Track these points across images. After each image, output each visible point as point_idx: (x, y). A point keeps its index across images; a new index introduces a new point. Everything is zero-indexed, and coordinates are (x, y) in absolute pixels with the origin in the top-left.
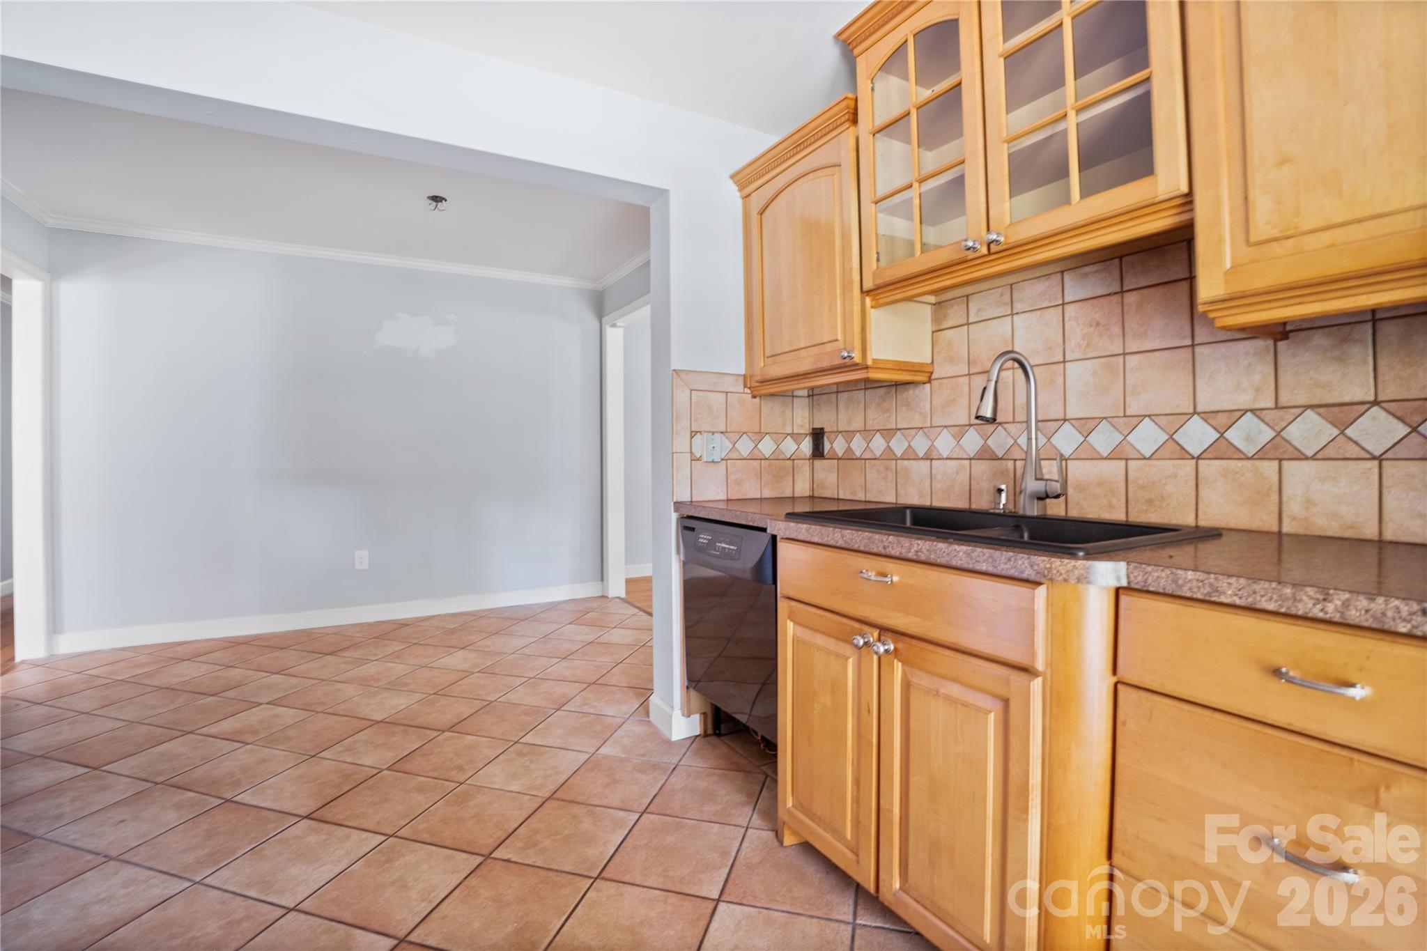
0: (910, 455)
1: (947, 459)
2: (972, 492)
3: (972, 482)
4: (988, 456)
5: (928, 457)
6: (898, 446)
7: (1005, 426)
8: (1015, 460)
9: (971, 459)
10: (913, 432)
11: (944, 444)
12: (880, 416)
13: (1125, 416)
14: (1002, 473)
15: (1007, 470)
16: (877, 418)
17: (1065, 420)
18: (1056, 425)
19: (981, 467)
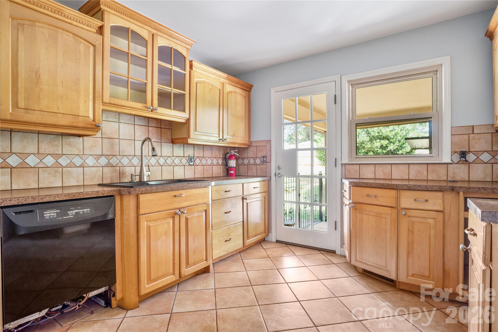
0: (72, 165)
1: (92, 167)
2: (103, 178)
3: (104, 174)
4: (110, 166)
5: (82, 166)
6: (63, 161)
7: (116, 156)
8: (119, 167)
9: (103, 167)
10: (73, 156)
11: (90, 161)
12: (50, 148)
13: (149, 156)
14: (115, 171)
15: (117, 170)
16: (48, 149)
17: (135, 156)
18: (132, 157)
19: (106, 170)
